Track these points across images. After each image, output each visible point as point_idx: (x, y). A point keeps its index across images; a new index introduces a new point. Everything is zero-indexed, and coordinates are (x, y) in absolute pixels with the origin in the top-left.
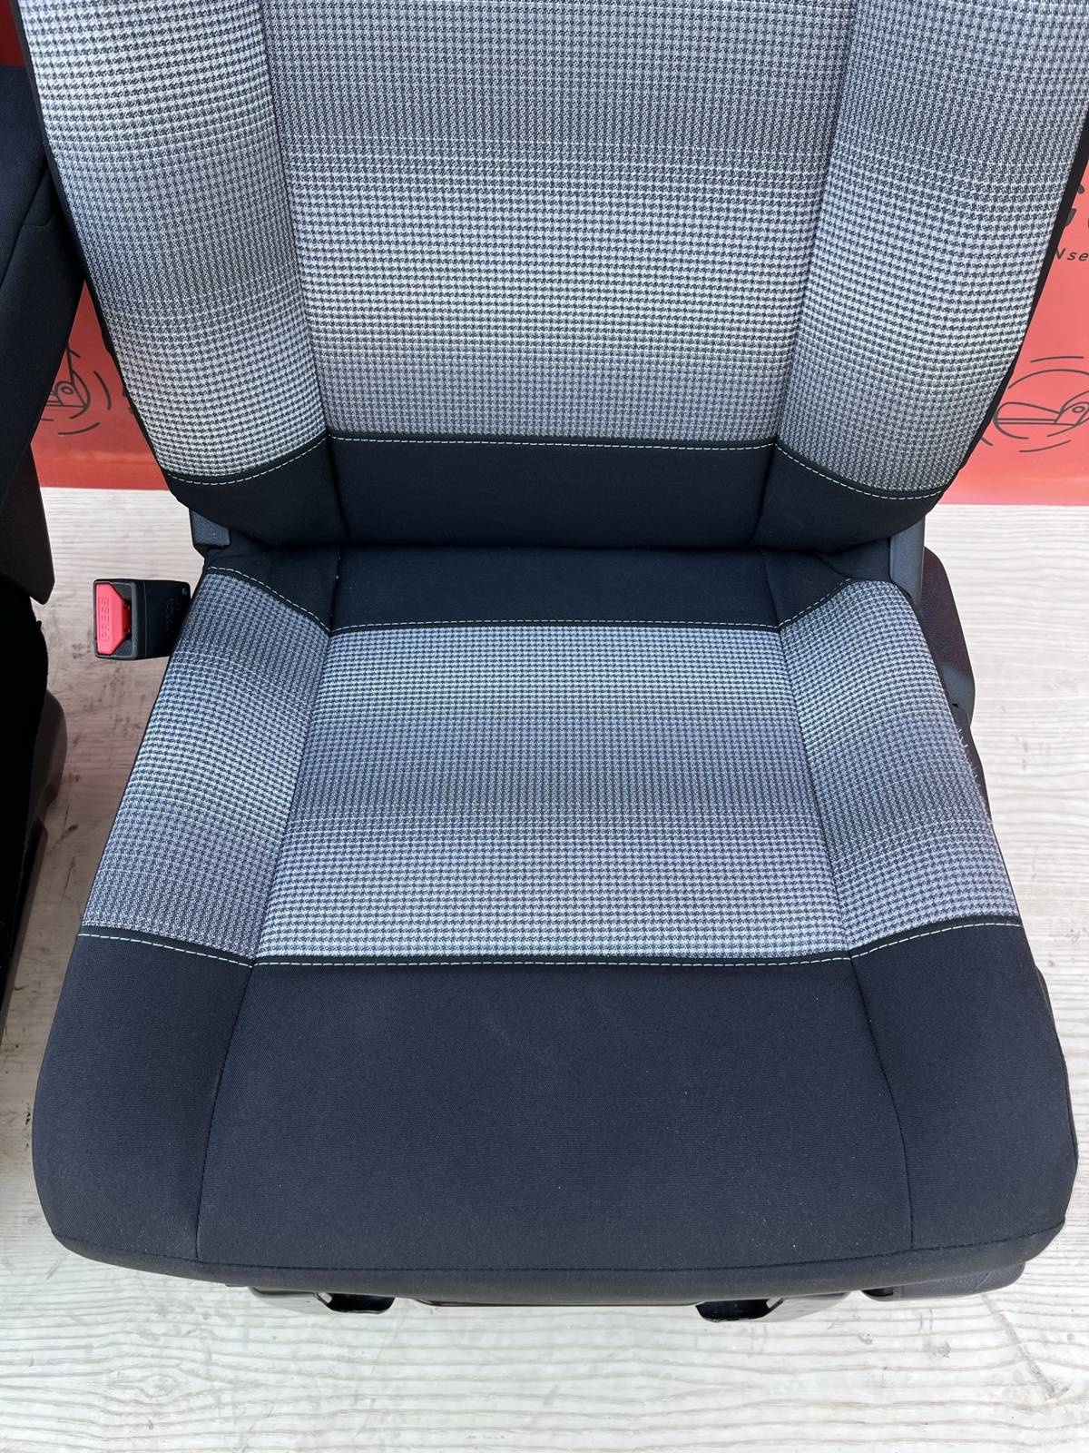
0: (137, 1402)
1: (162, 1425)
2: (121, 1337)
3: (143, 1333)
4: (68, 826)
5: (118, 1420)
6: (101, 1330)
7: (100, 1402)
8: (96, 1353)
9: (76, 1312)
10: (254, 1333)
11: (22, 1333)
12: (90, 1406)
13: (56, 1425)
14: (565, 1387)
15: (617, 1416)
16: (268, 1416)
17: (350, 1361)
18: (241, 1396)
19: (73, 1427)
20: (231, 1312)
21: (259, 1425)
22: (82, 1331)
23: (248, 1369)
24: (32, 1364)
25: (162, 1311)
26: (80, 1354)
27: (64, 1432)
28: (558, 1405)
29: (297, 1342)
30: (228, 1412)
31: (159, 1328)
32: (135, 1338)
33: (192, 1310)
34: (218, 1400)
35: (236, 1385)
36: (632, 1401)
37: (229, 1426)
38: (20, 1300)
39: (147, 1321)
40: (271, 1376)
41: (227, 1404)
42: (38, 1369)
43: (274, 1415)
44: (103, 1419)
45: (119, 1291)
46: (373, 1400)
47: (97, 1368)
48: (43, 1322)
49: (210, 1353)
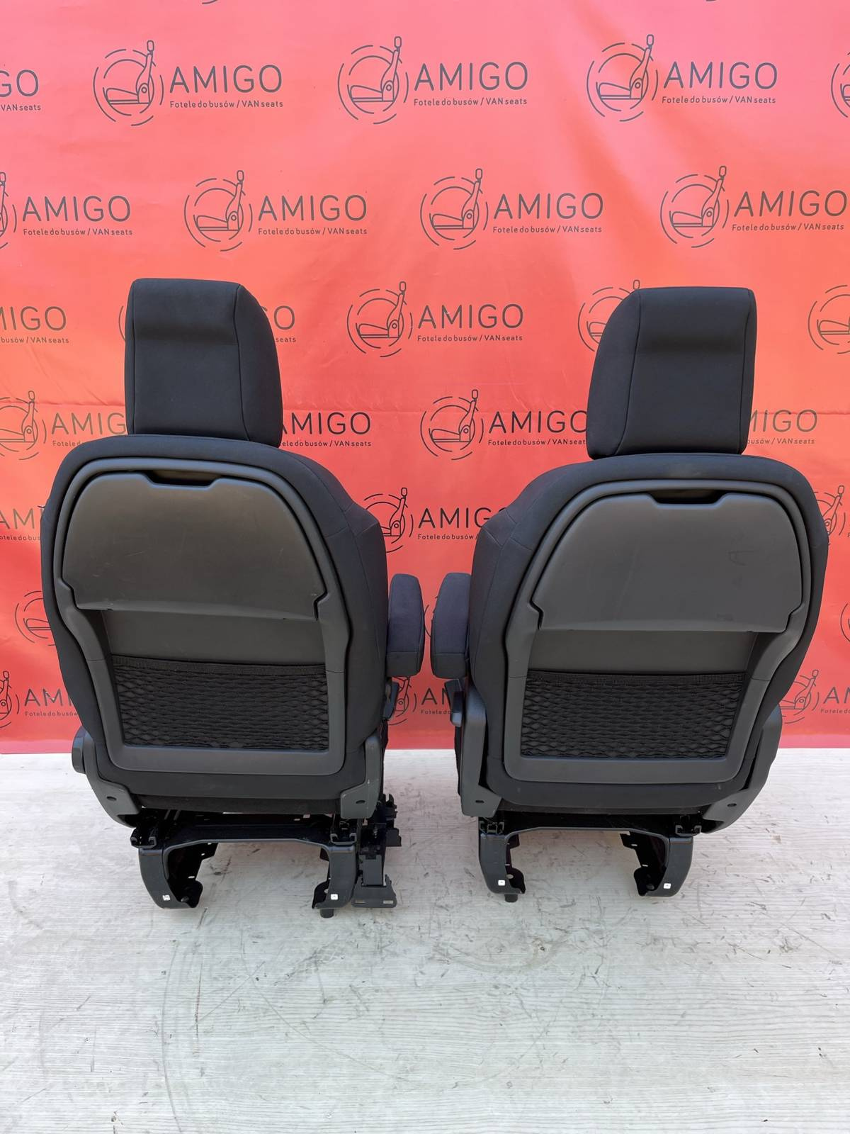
3: (490, 995)
4: (412, 843)
12: (472, 1019)
13: (458, 1025)
14: (690, 1012)
33: (510, 987)
36: (722, 1016)
41: (534, 1017)
47: (472, 1006)
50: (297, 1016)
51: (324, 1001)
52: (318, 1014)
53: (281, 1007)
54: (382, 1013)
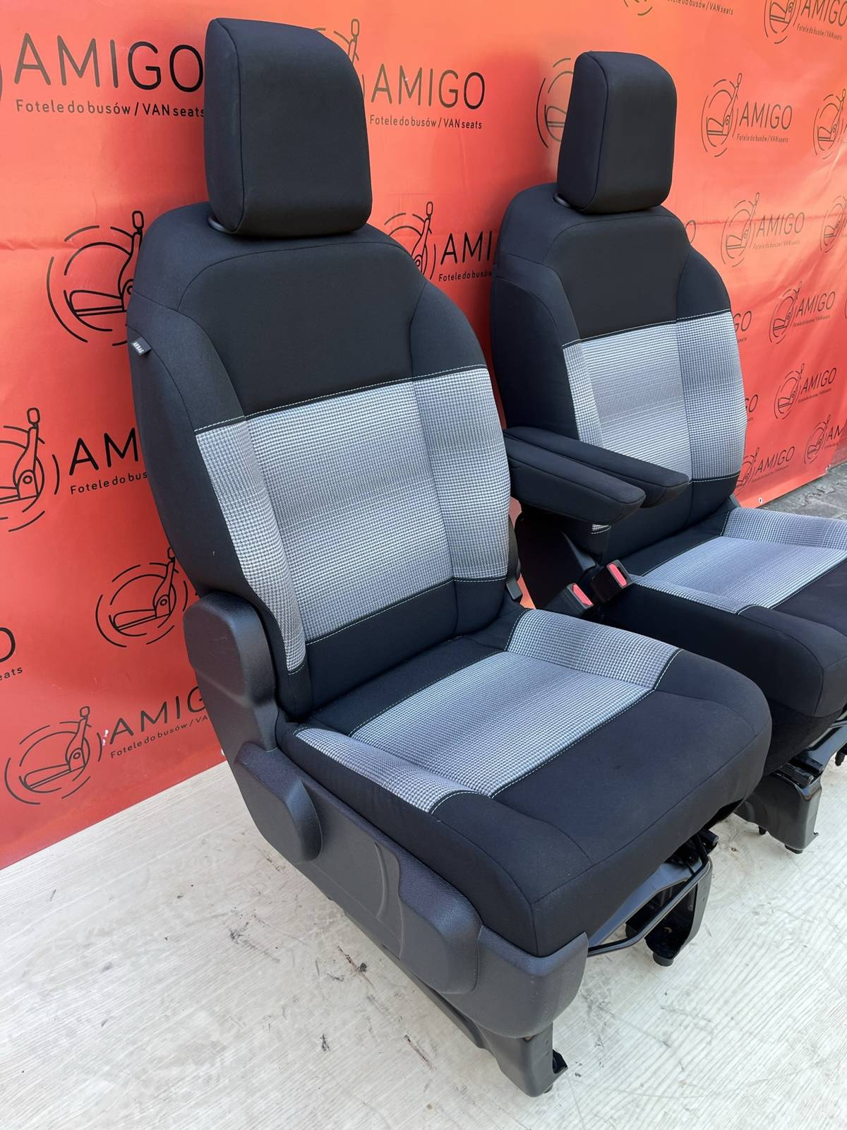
3: (762, 924)
5: (795, 955)
6: (749, 935)
7: (783, 955)
10: (789, 895)
11: (731, 959)
12: (782, 959)
13: (783, 974)
16: (827, 912)
18: (812, 914)
22: (745, 941)
23: (802, 906)
24: (747, 965)
25: (757, 913)
26: (755, 948)
30: (816, 922)
31: (763, 919)
32: (761, 928)
34: (809, 921)
35: (806, 912)
37: (823, 925)
38: (714, 951)
40: (811, 902)
41: (813, 920)
42: (751, 965)
44: (791, 958)
46: (843, 882)
47: (766, 946)
48: (731, 949)
49: (787, 912)
50: (668, 1082)
51: (665, 1043)
52: (680, 1063)
53: (642, 1085)
54: (722, 1014)
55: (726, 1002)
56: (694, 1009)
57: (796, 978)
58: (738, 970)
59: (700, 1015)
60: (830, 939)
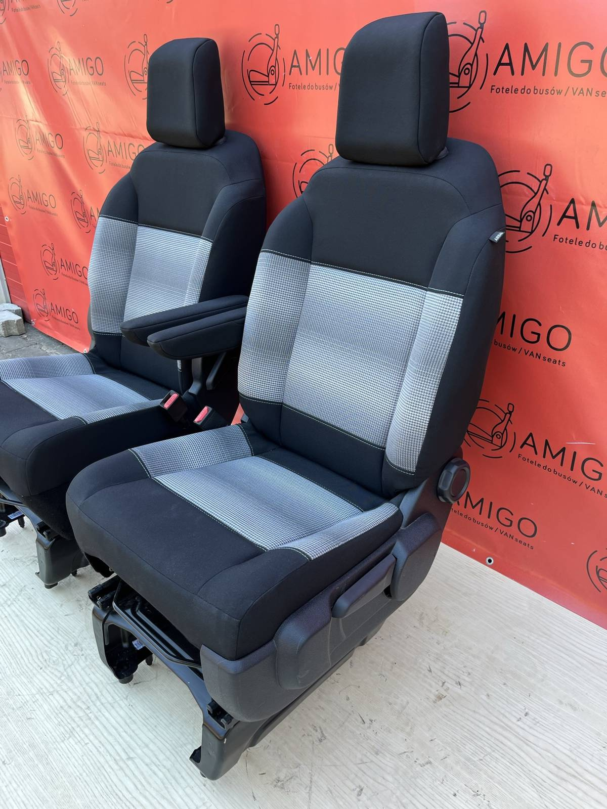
0: (46, 660)
1: (43, 671)
2: (61, 643)
6: (60, 637)
8: (52, 642)
9: (61, 629)
10: (87, 669)
11: (45, 623)
14: (137, 761)
15: (141, 783)
16: (65, 692)
17: (98, 697)
18: (66, 681)
19: (28, 653)
20: (88, 659)
21: (61, 692)
22: (56, 634)
23: (75, 676)
24: (38, 632)
25: (76, 645)
26: (49, 638)
27: (25, 653)
28: (130, 763)
29: (92, 681)
30: (59, 682)
31: (70, 648)
32: (63, 646)
35: (69, 677)
37: (55, 686)
39: (70, 644)
40: (78, 683)
41: (61, 680)
42: (37, 634)
43: (67, 693)
45: (74, 632)
47: (48, 645)
48: (52, 624)
49: (72, 664)
55: (17, 616)
56: (19, 600)
57: (19, 656)
58: (36, 625)
59: (14, 602)
60: (42, 687)
